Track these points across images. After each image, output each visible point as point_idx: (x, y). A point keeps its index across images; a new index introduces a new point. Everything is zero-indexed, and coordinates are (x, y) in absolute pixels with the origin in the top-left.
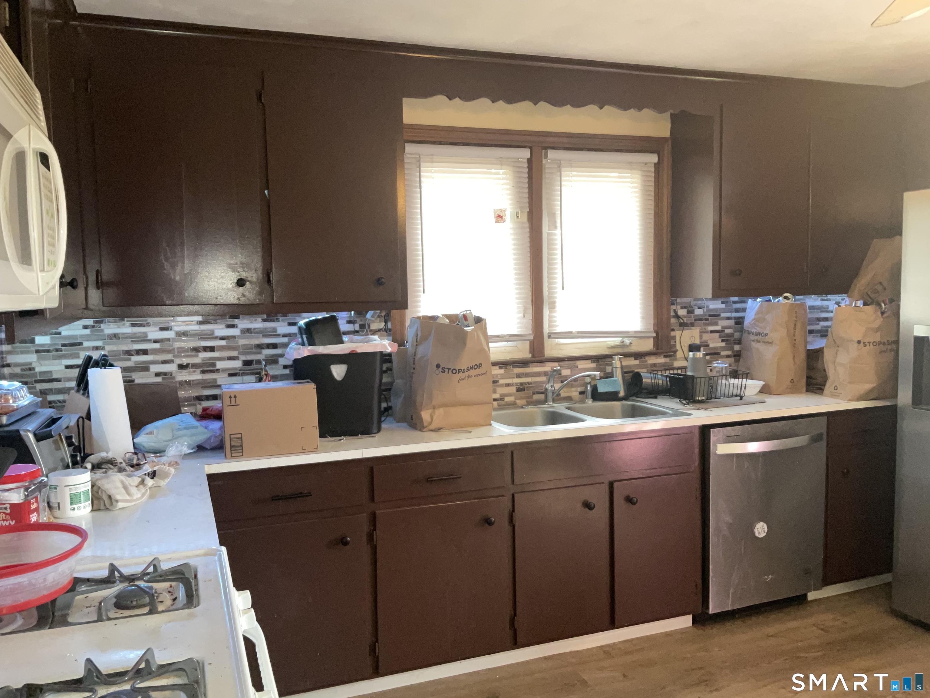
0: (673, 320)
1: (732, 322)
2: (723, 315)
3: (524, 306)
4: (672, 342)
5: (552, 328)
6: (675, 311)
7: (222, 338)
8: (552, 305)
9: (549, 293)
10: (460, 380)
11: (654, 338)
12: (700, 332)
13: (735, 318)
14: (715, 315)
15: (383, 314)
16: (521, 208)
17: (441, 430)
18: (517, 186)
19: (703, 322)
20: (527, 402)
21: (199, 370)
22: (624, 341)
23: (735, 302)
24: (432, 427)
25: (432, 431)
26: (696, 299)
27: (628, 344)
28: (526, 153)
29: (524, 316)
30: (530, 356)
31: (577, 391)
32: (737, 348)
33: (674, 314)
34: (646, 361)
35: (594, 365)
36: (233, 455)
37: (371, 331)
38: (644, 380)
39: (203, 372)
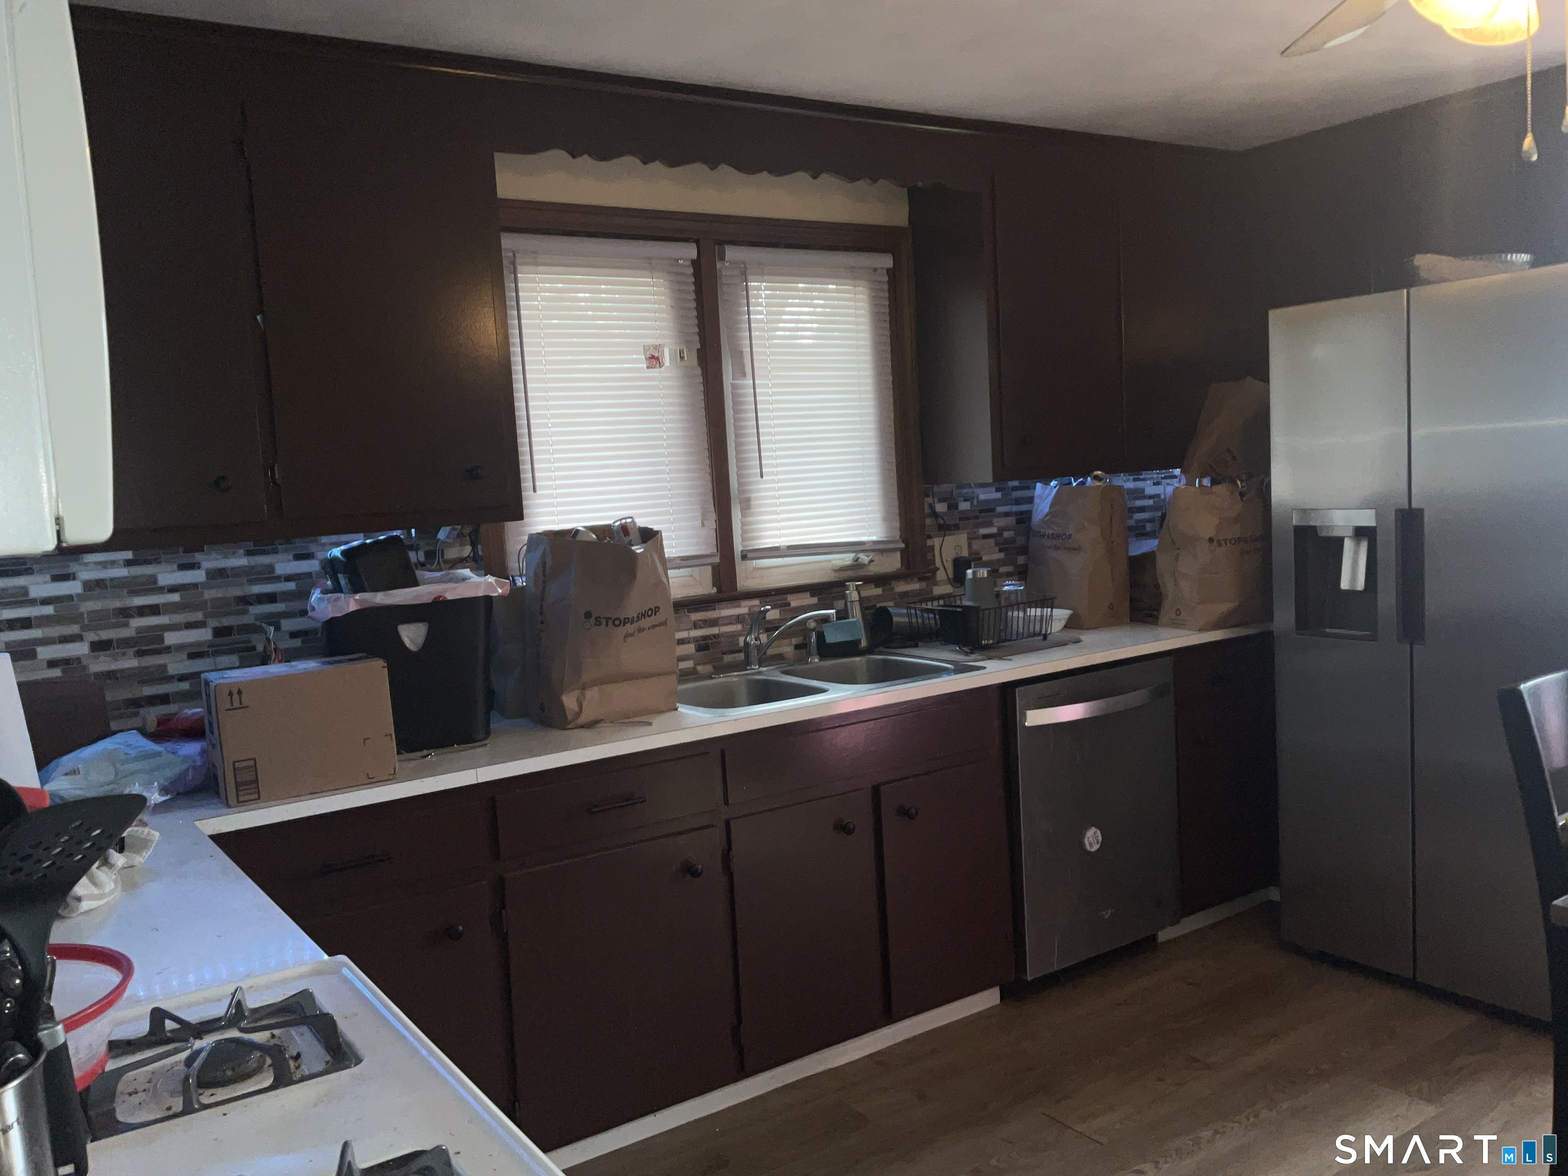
0: (928, 521)
1: (1012, 520)
2: (1000, 509)
3: (702, 508)
4: (929, 556)
5: (748, 543)
6: (931, 507)
7: (173, 589)
8: (746, 504)
9: (740, 484)
10: (627, 636)
11: (903, 551)
12: (969, 538)
13: (1016, 514)
14: (987, 510)
15: (467, 530)
16: (688, 343)
17: (598, 725)
18: (678, 307)
19: (971, 521)
20: (714, 668)
21: (131, 651)
22: (858, 558)
23: (1015, 489)
24: (582, 720)
25: (582, 727)
26: (961, 487)
27: (866, 562)
28: (690, 251)
29: (703, 525)
30: (715, 590)
31: (791, 645)
32: (1021, 560)
33: (930, 511)
34: (892, 589)
35: (814, 600)
36: (241, 799)
37: (446, 562)
38: (895, 619)
39: (140, 654)
